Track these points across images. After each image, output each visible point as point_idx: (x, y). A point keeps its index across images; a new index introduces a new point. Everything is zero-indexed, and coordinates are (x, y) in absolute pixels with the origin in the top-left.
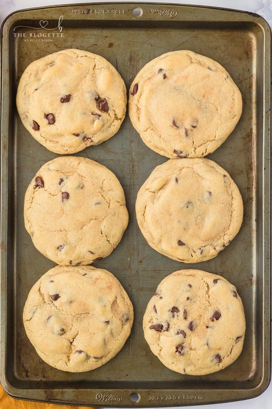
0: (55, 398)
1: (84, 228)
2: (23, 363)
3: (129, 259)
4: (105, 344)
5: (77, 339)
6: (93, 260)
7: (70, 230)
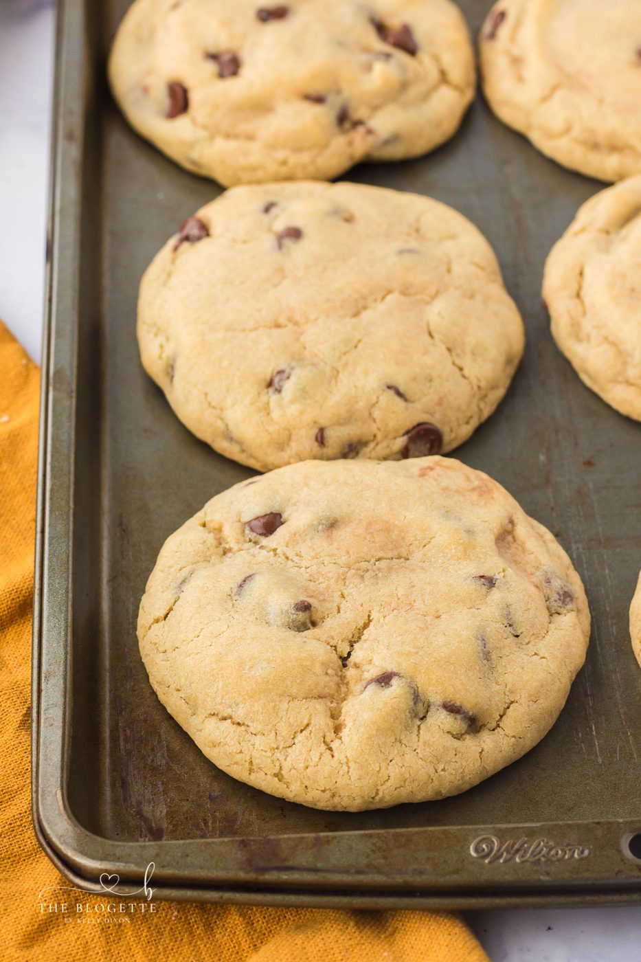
0: (287, 864)
1: (365, 315)
2: (139, 803)
3: (542, 458)
4: (487, 656)
5: (366, 640)
6: (407, 433)
7: (312, 317)
